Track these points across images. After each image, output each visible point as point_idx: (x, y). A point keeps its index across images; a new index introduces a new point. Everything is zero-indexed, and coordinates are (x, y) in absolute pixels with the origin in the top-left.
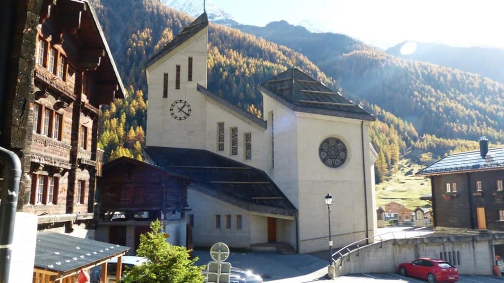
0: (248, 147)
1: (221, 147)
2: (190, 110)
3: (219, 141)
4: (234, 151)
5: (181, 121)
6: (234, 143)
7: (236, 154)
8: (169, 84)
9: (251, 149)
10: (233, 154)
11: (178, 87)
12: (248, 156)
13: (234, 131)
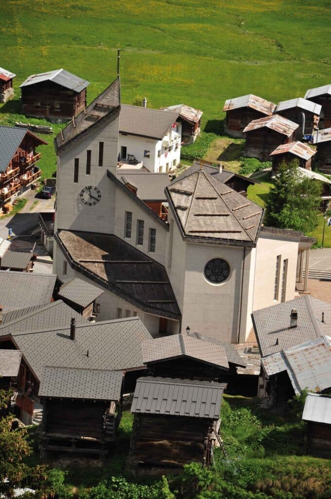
0: (152, 240)
1: (128, 235)
2: (100, 196)
3: (127, 228)
4: (140, 241)
5: (91, 206)
6: (140, 233)
7: (142, 244)
8: (80, 169)
9: (155, 243)
10: (139, 244)
11: (88, 172)
12: (152, 249)
13: (141, 223)
